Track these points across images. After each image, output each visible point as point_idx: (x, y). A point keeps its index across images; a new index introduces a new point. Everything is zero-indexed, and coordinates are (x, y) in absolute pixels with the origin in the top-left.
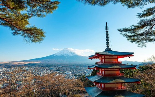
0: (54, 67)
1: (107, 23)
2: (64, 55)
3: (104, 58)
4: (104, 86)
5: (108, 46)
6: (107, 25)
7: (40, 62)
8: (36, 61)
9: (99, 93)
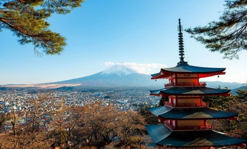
0: (102, 91)
1: (180, 20)
2: (117, 73)
3: (176, 78)
4: (176, 123)
5: (182, 59)
6: (180, 23)
7: (79, 84)
8: (74, 83)
9: (166, 136)
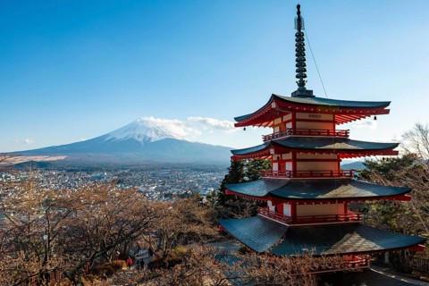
1: (298, 7)
3: (294, 120)
4: (294, 210)
5: (302, 84)
6: (299, 13)
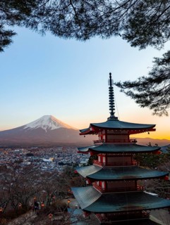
0: (24, 148)
2: (42, 127)
3: (106, 134)
4: (106, 185)
5: (112, 113)
9: (95, 200)
